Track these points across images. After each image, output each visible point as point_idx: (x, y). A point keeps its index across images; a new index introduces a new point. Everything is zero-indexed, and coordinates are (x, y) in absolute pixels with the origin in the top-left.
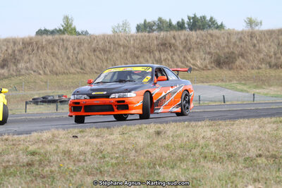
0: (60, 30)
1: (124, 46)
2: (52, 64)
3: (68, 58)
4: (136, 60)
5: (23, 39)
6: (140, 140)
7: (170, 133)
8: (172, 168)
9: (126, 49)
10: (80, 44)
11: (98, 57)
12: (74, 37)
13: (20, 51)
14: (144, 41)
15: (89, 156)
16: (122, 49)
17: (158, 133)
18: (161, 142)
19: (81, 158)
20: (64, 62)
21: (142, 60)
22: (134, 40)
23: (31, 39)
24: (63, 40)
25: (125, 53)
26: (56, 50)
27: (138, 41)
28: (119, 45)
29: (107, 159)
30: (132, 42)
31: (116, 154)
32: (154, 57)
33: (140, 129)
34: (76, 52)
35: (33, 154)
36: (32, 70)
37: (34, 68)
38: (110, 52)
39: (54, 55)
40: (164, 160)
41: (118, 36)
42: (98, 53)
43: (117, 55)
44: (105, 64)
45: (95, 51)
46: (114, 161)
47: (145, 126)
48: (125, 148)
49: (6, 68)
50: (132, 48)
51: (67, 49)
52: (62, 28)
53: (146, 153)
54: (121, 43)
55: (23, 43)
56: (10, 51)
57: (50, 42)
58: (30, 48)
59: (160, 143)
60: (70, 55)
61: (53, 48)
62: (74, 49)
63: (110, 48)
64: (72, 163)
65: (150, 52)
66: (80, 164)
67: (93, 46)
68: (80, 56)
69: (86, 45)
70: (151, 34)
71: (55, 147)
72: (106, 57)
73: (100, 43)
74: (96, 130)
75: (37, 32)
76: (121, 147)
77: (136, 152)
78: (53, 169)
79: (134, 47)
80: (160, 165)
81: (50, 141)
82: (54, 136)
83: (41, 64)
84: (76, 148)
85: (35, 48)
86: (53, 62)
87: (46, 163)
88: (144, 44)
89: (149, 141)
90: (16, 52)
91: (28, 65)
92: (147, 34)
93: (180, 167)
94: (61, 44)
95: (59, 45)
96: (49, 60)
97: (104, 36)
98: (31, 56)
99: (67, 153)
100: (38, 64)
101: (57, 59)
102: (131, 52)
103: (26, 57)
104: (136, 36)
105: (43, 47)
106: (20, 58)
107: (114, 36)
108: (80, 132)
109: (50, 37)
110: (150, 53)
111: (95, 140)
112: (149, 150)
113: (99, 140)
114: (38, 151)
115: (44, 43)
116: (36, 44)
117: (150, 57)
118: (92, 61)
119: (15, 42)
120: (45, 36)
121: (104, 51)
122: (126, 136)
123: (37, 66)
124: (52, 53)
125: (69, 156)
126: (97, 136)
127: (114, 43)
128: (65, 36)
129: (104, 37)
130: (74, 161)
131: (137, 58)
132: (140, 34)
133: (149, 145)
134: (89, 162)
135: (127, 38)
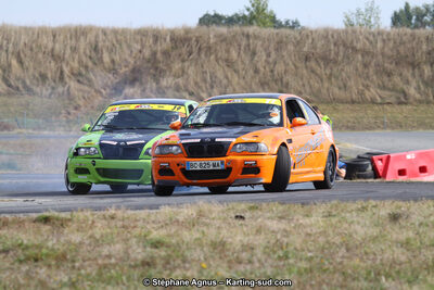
0: (244, 17)
1: (365, 53)
2: (225, 81)
3: (256, 71)
4: (386, 79)
5: (172, 32)
6: (358, 228)
7: (416, 219)
8: (409, 282)
9: (367, 59)
10: (280, 44)
11: (313, 71)
12: (268, 31)
13: (166, 53)
14: (403, 43)
15: (259, 253)
16: (360, 57)
17: (395, 218)
18: (397, 233)
19: (245, 256)
20: (248, 78)
21: (397, 79)
22: (384, 41)
23: (187, 31)
24: (248, 36)
25: (366, 66)
26: (234, 54)
27: (391, 44)
28: (355, 50)
29: (291, 261)
30: (380, 45)
31: (310, 251)
32: (421, 76)
33: (364, 209)
34: (271, 60)
35: (157, 244)
36: (187, 90)
37: (192, 87)
38: (336, 62)
39: (229, 63)
40: (398, 267)
41: (354, 32)
42: (313, 64)
43: (349, 69)
44: (326, 85)
45: (307, 59)
46: (304, 265)
47: (373, 203)
48: (328, 242)
49: (137, 84)
50: (380, 57)
51: (254, 54)
52: (247, 13)
53: (366, 253)
54: (359, 46)
55: (172, 39)
56: (147, 53)
57: (222, 39)
58: (184, 50)
59: (395, 236)
60: (260, 66)
61: (228, 51)
62: (269, 55)
63: (337, 54)
64: (225, 265)
65: (414, 65)
66: (241, 268)
67: (305, 49)
68: (280, 68)
69: (291, 47)
70: (417, 31)
71: (198, 235)
72: (328, 72)
73: (319, 45)
74: (281, 208)
75: (200, 20)
76: (322, 240)
77: (348, 250)
78: (189, 274)
79: (383, 54)
80: (388, 276)
81: (191, 224)
82: (201, 214)
83: (205, 80)
84: (237, 237)
85: (195, 50)
86: (227, 77)
87: (179, 261)
88: (402, 49)
89: (375, 231)
90: (159, 55)
91: (180, 81)
92: (409, 31)
93: (425, 281)
94: (244, 43)
95: (240, 45)
96: (220, 74)
97: (326, 30)
98: (186, 64)
99: (219, 247)
100: (199, 80)
101: (235, 71)
102: (377, 65)
103: (177, 66)
104: (389, 34)
105: (209, 48)
106: (165, 68)
107: (346, 32)
108: (251, 208)
109: (223, 30)
110: (413, 69)
111: (274, 225)
112: (373, 247)
113: (283, 225)
114: (167, 240)
115: (212, 41)
116: (197, 41)
117: (413, 75)
118: (302, 79)
119: (157, 36)
120: (214, 27)
121: (326, 60)
122: (334, 220)
123: (196, 83)
124: (227, 60)
125: (222, 251)
126: (281, 218)
127: (344, 45)
128: (252, 29)
129: (327, 35)
130: (230, 262)
131: (389, 76)
132: (396, 30)
133: (374, 239)
134: (257, 265)
135: (371, 38)
